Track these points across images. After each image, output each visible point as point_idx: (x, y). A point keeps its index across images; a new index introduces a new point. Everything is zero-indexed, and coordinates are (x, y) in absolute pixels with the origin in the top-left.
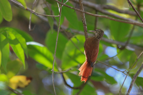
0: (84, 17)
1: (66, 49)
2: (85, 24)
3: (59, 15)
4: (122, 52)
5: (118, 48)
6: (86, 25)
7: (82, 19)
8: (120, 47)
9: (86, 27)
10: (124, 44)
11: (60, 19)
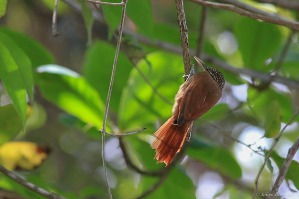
1: (131, 81)
2: (183, 28)
3: (122, 3)
4: (263, 96)
5: (252, 86)
6: (186, 31)
7: (178, 16)
8: (257, 83)
10: (267, 78)
11: (124, 11)
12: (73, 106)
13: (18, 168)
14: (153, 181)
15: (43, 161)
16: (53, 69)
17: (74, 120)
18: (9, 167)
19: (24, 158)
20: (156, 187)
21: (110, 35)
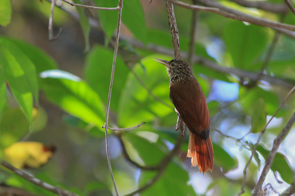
0: (173, 14)
2: (174, 31)
3: (118, 7)
4: (252, 94)
5: (241, 84)
6: (177, 32)
7: (169, 18)
8: (246, 82)
9: (178, 37)
10: (254, 76)
11: (120, 15)
12: (75, 109)
13: (26, 167)
14: (152, 175)
15: (49, 159)
16: (55, 74)
17: (77, 121)
18: (18, 166)
19: (31, 157)
20: (155, 180)
21: (107, 42)
